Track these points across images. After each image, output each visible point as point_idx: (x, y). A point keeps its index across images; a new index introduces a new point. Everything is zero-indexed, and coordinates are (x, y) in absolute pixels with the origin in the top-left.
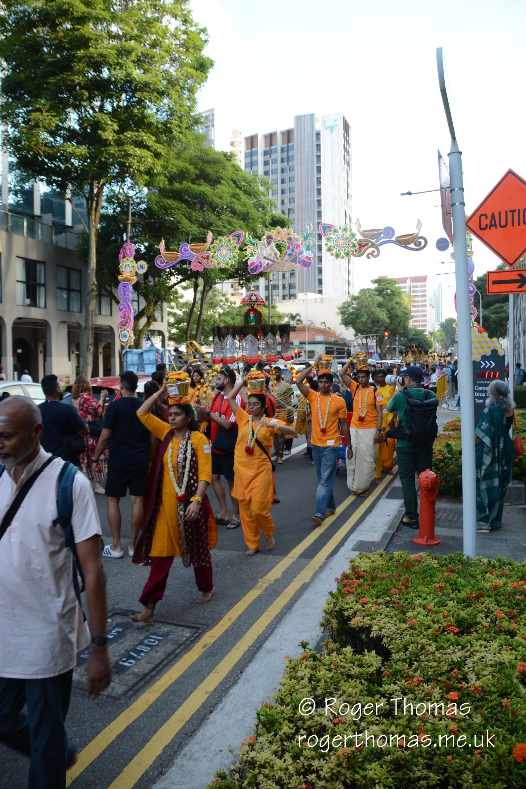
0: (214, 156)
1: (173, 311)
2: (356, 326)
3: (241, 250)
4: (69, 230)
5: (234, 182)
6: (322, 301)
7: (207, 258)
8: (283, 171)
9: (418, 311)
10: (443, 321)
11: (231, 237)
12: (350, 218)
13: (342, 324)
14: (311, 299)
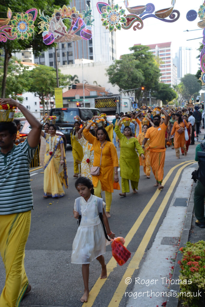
2: (120, 83)
3: (36, 25)
6: (93, 65)
7: (9, 31)
9: (164, 70)
10: (183, 76)
11: (27, 14)
13: (109, 82)
14: (85, 64)
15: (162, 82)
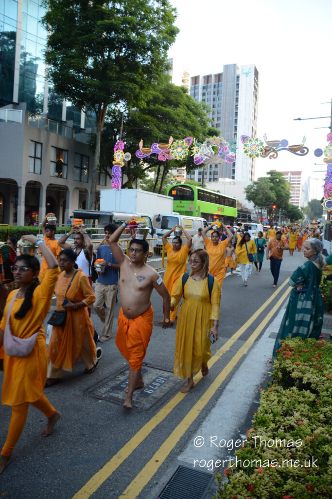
0: (176, 89)
1: (141, 184)
2: (255, 201)
3: (190, 149)
4: (82, 131)
5: (187, 106)
6: (234, 184)
7: (169, 153)
8: (214, 100)
9: (294, 194)
10: (310, 201)
11: (184, 141)
12: (255, 132)
13: (246, 199)
14: (227, 182)
15: (291, 204)
